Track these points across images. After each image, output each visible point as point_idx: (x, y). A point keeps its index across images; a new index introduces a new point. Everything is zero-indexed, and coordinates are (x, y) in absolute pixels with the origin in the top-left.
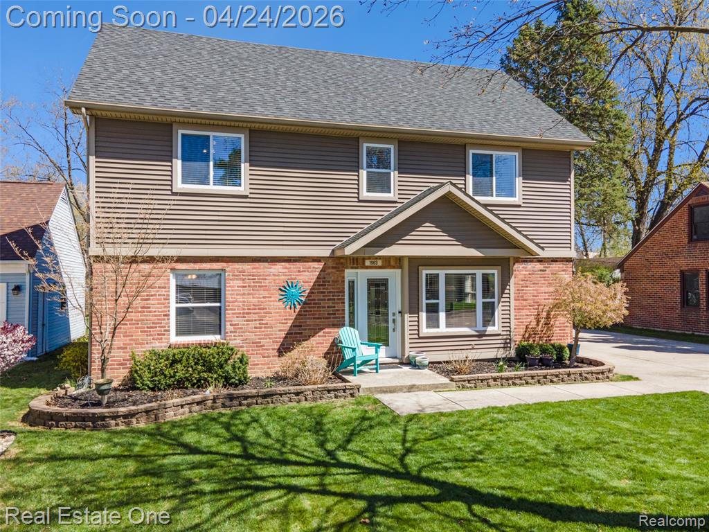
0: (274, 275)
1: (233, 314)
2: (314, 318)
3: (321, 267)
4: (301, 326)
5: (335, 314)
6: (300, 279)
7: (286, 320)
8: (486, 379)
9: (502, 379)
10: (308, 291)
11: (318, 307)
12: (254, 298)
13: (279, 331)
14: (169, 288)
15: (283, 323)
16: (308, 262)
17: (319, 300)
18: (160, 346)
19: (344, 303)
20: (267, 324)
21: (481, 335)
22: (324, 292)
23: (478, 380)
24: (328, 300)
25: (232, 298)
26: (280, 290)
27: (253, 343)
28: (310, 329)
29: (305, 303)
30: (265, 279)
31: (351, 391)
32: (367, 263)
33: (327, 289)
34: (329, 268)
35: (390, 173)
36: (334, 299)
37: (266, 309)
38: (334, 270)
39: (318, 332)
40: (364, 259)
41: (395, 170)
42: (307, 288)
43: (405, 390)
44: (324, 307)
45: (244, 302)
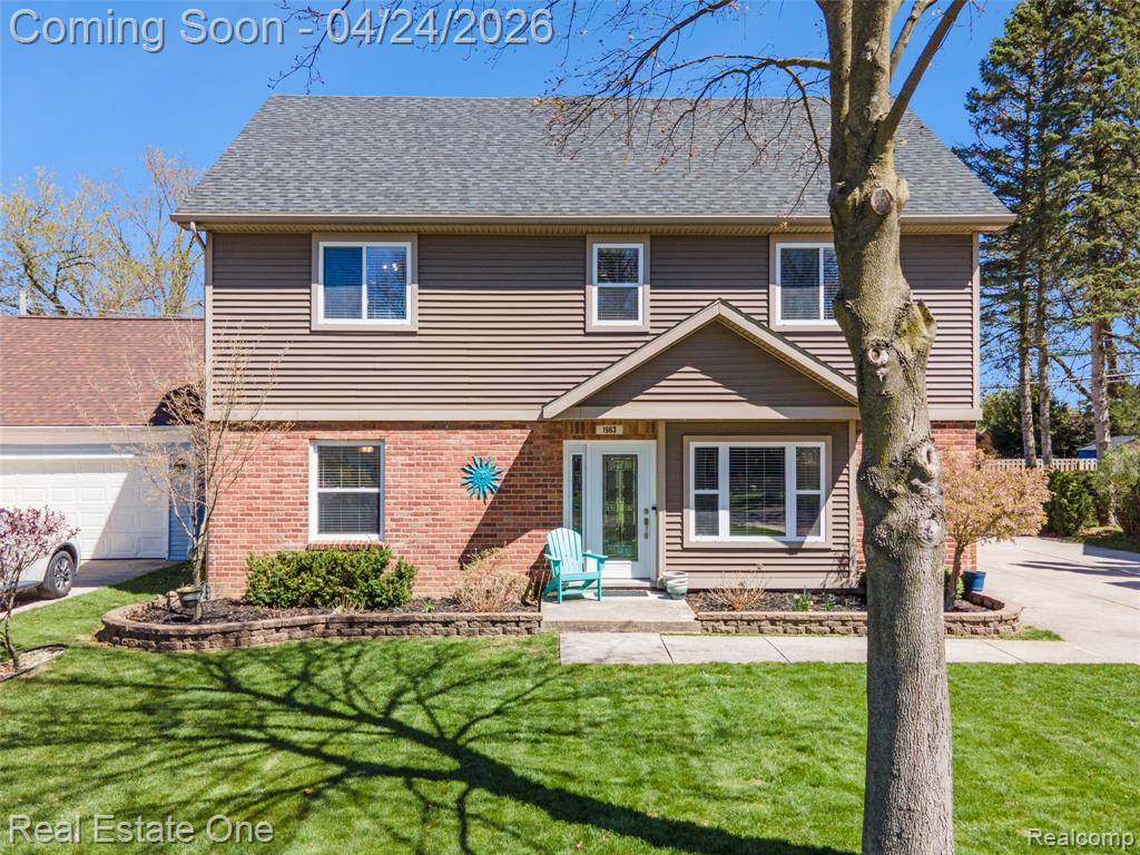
0: (455, 449)
1: (395, 504)
2: (515, 514)
3: (526, 436)
4: (494, 525)
6: (494, 454)
7: (471, 514)
8: (756, 620)
9: (785, 621)
10: (505, 473)
11: (521, 497)
12: (425, 481)
13: (462, 532)
14: (307, 465)
15: (467, 520)
16: (505, 429)
17: (521, 486)
18: (294, 547)
19: (561, 491)
20: (444, 520)
21: (794, 550)
22: (531, 475)
23: (742, 620)
24: (537, 486)
25: (394, 481)
26: (463, 469)
27: (423, 547)
28: (508, 530)
29: (500, 491)
30: (442, 454)
31: (528, 625)
32: (600, 430)
33: (535, 469)
34: (538, 438)
35: (637, 288)
36: (546, 486)
37: (442, 498)
38: (546, 442)
39: (520, 536)
40: (594, 424)
41: (645, 283)
42: (505, 467)
43: (614, 629)
44: (530, 497)
45: (411, 487)
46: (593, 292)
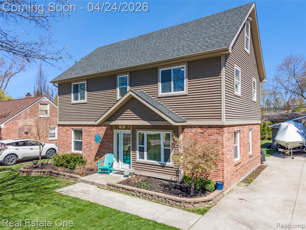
0: (93, 131)
1: (84, 144)
2: (104, 149)
3: (106, 128)
4: (100, 151)
5: (109, 148)
6: (100, 133)
7: (96, 148)
10: (102, 138)
11: (105, 145)
12: (88, 139)
13: (95, 152)
14: (71, 134)
15: (95, 150)
16: (102, 126)
17: (105, 142)
18: (69, 153)
19: (113, 143)
20: (91, 149)
21: (163, 166)
22: (106, 139)
24: (108, 142)
25: (84, 139)
26: (95, 137)
27: (88, 155)
28: (102, 153)
29: (101, 143)
30: (91, 133)
32: (120, 127)
33: (107, 137)
34: (108, 129)
35: (127, 87)
36: (110, 142)
37: (91, 144)
39: (105, 155)
40: (119, 125)
41: (129, 86)
42: (102, 136)
44: (106, 145)
45: (86, 140)
46: (118, 89)
